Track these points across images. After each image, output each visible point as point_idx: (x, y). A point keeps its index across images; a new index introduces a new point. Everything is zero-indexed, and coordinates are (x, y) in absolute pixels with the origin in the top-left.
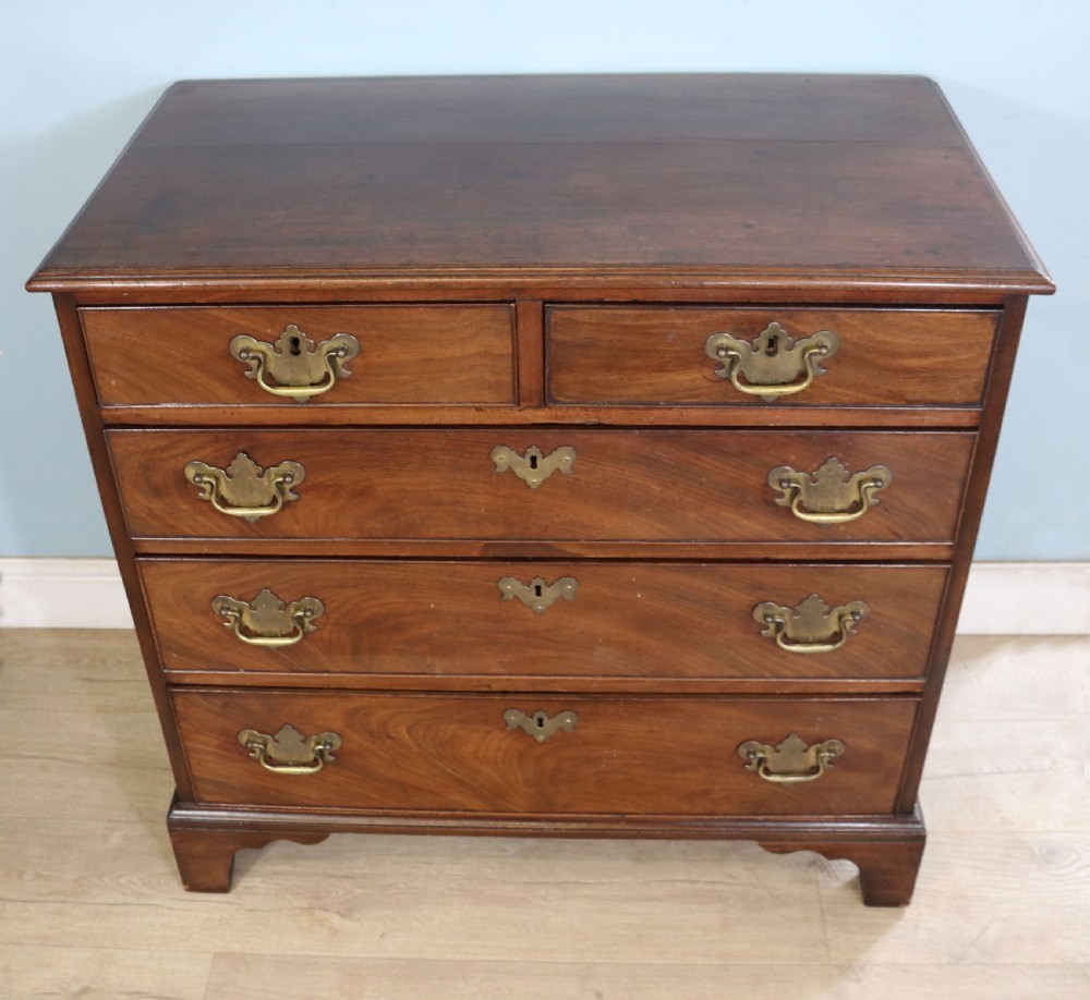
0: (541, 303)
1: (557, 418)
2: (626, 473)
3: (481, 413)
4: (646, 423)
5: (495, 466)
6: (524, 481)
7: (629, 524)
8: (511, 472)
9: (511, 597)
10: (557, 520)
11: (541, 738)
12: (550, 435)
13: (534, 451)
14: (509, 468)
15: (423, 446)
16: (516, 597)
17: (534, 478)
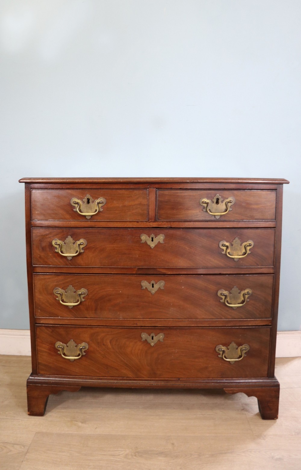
0: (155, 189)
1: (159, 225)
2: (179, 243)
3: (138, 224)
4: (184, 227)
5: (141, 240)
6: (149, 246)
7: (180, 261)
8: (146, 243)
9: (144, 288)
10: (159, 260)
11: (152, 344)
12: (157, 231)
13: (153, 235)
14: (145, 241)
15: (121, 234)
16: (146, 288)
17: (152, 245)
